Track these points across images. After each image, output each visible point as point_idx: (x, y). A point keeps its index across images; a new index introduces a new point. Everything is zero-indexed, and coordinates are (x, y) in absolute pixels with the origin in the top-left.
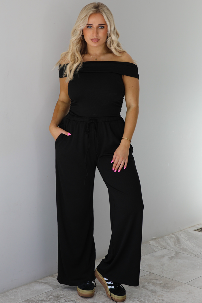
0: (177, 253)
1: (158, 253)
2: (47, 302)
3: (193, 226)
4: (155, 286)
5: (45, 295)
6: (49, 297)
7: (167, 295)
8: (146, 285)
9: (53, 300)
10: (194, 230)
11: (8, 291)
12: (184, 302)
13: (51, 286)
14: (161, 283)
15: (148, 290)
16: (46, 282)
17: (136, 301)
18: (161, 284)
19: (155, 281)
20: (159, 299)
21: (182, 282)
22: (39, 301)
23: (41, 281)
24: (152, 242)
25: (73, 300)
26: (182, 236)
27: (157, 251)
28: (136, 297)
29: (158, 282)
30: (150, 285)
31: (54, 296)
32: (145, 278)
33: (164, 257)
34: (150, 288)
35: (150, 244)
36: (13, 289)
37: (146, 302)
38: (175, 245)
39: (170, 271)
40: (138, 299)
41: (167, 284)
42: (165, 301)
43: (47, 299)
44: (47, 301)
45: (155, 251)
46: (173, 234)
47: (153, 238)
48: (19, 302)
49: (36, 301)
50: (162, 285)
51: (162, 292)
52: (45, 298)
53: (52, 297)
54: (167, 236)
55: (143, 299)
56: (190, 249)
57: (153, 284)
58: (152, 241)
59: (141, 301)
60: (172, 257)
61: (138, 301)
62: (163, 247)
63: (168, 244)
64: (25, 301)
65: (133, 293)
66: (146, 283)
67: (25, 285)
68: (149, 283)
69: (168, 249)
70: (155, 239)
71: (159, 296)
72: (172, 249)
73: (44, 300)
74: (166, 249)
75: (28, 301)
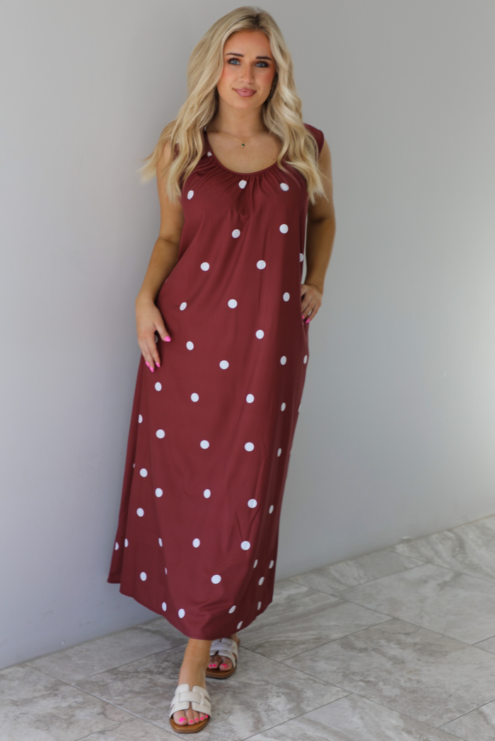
0: (458, 575)
1: (415, 574)
2: (158, 676)
4: (401, 648)
5: (154, 660)
6: (162, 665)
7: (429, 671)
8: (382, 646)
11: (72, 647)
12: (466, 687)
13: (167, 638)
14: (415, 641)
15: (385, 656)
16: (158, 631)
17: (357, 681)
18: (415, 644)
19: (403, 637)
20: (410, 680)
21: (463, 641)
22: (138, 672)
23: (146, 627)
24: (401, 549)
26: (471, 537)
27: (411, 568)
28: (357, 673)
29: (410, 640)
30: (392, 645)
31: (174, 663)
32: (380, 630)
33: (426, 582)
34: (392, 653)
35: (397, 551)
36: (83, 643)
37: (381, 684)
38: (453, 557)
39: (438, 616)
40: (361, 678)
41: (431, 644)
42: (424, 684)
43: (157, 669)
44: (156, 673)
45: (406, 569)
46: (450, 530)
47: (405, 538)
48: (95, 673)
49: (133, 673)
50: (419, 647)
51: (418, 662)
52: (153, 667)
54: (435, 536)
55: (375, 677)
56: (487, 567)
57: (399, 643)
58: (401, 545)
59: (368, 682)
60: (446, 583)
61: (361, 681)
62: (425, 560)
63: (437, 553)
64: (109, 671)
65: (352, 663)
66: (383, 642)
67: (110, 634)
68: (389, 641)
69: (437, 565)
70: (408, 541)
71: (411, 672)
72: (445, 566)
73: (150, 672)
74: (432, 563)
75: (113, 671)
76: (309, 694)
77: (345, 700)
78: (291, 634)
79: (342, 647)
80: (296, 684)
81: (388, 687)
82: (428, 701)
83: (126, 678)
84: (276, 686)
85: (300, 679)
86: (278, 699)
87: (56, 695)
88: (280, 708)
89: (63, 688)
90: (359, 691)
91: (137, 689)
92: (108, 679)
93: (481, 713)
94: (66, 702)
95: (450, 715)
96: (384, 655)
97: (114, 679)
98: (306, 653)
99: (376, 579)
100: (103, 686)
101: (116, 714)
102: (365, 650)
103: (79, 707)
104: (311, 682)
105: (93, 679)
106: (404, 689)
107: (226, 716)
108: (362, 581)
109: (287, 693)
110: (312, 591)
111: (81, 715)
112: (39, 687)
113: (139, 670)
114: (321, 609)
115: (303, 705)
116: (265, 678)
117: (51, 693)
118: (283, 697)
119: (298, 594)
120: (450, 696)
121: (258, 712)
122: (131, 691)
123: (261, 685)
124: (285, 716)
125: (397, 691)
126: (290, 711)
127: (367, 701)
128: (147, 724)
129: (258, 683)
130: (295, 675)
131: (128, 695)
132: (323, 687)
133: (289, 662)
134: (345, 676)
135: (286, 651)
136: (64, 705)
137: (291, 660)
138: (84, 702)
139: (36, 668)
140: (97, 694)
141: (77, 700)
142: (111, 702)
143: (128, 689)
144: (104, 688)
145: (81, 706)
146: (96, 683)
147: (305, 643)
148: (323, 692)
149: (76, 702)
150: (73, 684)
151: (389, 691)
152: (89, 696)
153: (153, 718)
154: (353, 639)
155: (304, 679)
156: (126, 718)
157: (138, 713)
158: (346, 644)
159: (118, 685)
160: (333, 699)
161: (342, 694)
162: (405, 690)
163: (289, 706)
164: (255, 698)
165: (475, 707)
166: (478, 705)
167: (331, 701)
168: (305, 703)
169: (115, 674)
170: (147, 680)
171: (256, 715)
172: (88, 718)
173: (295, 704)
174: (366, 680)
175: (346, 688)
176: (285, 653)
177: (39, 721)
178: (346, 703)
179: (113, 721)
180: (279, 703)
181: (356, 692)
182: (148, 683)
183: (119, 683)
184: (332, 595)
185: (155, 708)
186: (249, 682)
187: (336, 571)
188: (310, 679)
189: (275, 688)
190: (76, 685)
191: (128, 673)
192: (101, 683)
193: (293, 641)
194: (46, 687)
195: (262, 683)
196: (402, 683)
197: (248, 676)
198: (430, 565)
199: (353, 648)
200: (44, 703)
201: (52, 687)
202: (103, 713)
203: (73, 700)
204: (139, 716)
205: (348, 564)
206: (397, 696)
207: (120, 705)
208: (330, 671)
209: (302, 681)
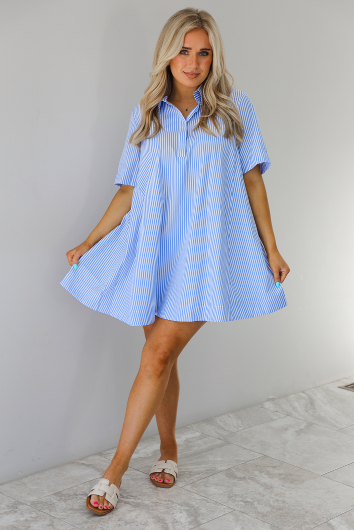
0: (310, 425)
1: (278, 423)
3: (338, 380)
4: (270, 478)
5: (89, 486)
7: (291, 494)
8: (256, 476)
10: (339, 387)
11: (26, 476)
12: (318, 506)
13: (98, 470)
14: (280, 473)
15: (259, 483)
16: (90, 464)
17: (239, 501)
18: (280, 474)
19: (271, 470)
20: (277, 500)
21: (315, 472)
22: (77, 495)
23: (81, 462)
24: (268, 405)
25: (134, 495)
26: (319, 397)
27: (275, 420)
28: (238, 495)
29: (276, 471)
30: (263, 475)
32: (254, 464)
33: (287, 429)
34: (263, 481)
35: (265, 407)
36: (35, 473)
37: (256, 503)
38: (306, 411)
39: (296, 454)
40: (241, 499)
41: (291, 475)
42: (287, 503)
45: (272, 420)
46: (303, 392)
47: (271, 397)
48: (45, 495)
49: (73, 495)
50: (283, 476)
51: (283, 488)
54: (292, 396)
55: (251, 499)
56: (331, 419)
57: (268, 473)
58: (268, 402)
59: (247, 502)
60: (301, 430)
61: (241, 501)
62: (286, 413)
63: (294, 408)
64: (55, 494)
65: (234, 488)
66: (257, 473)
67: (55, 467)
68: (261, 472)
69: (295, 417)
70: (273, 399)
71: (278, 494)
72: (300, 418)
74: (291, 416)
75: (58, 494)
76: (203, 510)
77: (230, 515)
78: (189, 467)
79: (227, 476)
80: (194, 503)
81: (261, 505)
82: (290, 516)
83: (68, 499)
84: (179, 505)
85: (197, 500)
86: (181, 514)
87: (16, 512)
88: (182, 520)
89: (21, 507)
90: (241, 508)
91: (76, 507)
92: (54, 500)
93: (329, 525)
94: (23, 517)
95: (307, 526)
96: (257, 482)
97: (59, 500)
98: (201, 481)
99: (250, 427)
100: (51, 505)
101: (61, 525)
102: (244, 478)
103: (33, 521)
104: (205, 502)
105: (43, 500)
107: (142, 527)
108: (240, 429)
109: (187, 510)
110: (203, 436)
111: (34, 526)
112: (3, 506)
113: (77, 493)
114: (211, 449)
115: (200, 519)
116: (171, 499)
117: (12, 511)
118: (184, 513)
119: (194, 437)
120: (307, 512)
121: (166, 524)
122: (72, 509)
123: (168, 504)
124: (186, 527)
125: (267, 509)
126: (190, 523)
127: (246, 515)
129: (166, 503)
130: (193, 497)
131: (70, 512)
132: (213, 505)
133: (188, 487)
134: (230, 497)
135: (186, 479)
136: (22, 519)
137: (190, 486)
138: (37, 517)
140: (46, 511)
141: (32, 515)
142: (57, 516)
143: (69, 507)
144: (51, 506)
145: (35, 520)
146: (46, 503)
147: (199, 474)
148: (213, 509)
149: (31, 517)
150: (28, 504)
152: (41, 512)
154: (234, 470)
155: (200, 500)
156: (69, 528)
158: (230, 474)
159: (62, 505)
160: (221, 515)
161: (228, 511)
162: (273, 508)
163: (189, 520)
164: (164, 513)
165: (325, 520)
166: (327, 519)
167: (219, 516)
168: (201, 517)
169: (60, 496)
170: (83, 501)
171: (165, 526)
172: (40, 529)
173: (193, 518)
174: (245, 501)
175: (231, 507)
176: (185, 481)
178: (231, 517)
180: (182, 517)
181: (238, 509)
183: (63, 503)
184: (218, 438)
185: (90, 521)
186: (159, 502)
187: (221, 421)
188: (203, 500)
189: (178, 506)
190: (31, 504)
191: (69, 496)
192: (49, 503)
193: (191, 472)
194: (8, 506)
195: (169, 502)
196: (271, 503)
197: (158, 497)
198: (289, 417)
199: (235, 477)
200: (7, 517)
201: (13, 506)
202: (51, 525)
203: (29, 516)
204: (79, 526)
205: (229, 416)
206: (268, 512)
207: (64, 519)
208: (219, 494)
209: (198, 501)
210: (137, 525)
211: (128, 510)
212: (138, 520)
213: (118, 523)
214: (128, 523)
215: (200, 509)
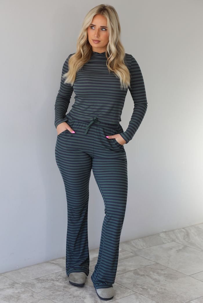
0: (185, 247)
1: (167, 245)
4: (159, 276)
5: (55, 275)
6: (58, 277)
7: (170, 285)
8: (151, 274)
9: (61, 280)
11: (21, 269)
12: (185, 292)
13: (61, 267)
14: (165, 273)
15: (152, 278)
16: (57, 264)
17: (139, 288)
19: (160, 271)
20: (162, 288)
21: (186, 274)
22: (48, 280)
23: (52, 262)
24: (162, 235)
26: (192, 231)
27: (165, 243)
28: (139, 284)
29: (163, 272)
30: (155, 274)
31: (63, 277)
32: (150, 267)
33: (171, 249)
34: (155, 277)
35: (160, 236)
36: (26, 267)
37: (149, 289)
38: (184, 239)
39: (175, 263)
40: (141, 287)
41: (171, 275)
42: (167, 290)
43: (56, 279)
44: (55, 281)
45: (164, 243)
46: (183, 228)
47: (164, 230)
48: (30, 279)
49: (46, 280)
50: (166, 275)
51: (165, 281)
52: (54, 278)
53: (61, 277)
54: (177, 230)
55: (146, 287)
56: (198, 244)
57: (158, 273)
58: (162, 233)
59: (144, 288)
60: (180, 250)
61: (141, 288)
62: (172, 240)
63: (177, 237)
64: (36, 279)
65: (138, 280)
66: (151, 272)
67: (37, 264)
68: (154, 272)
69: (177, 243)
70: (165, 232)
71: (162, 285)
72: (180, 243)
73: (53, 280)
74: (175, 242)
75: (38, 279)
76: (119, 292)
77: (134, 295)
79: (134, 274)
81: (152, 291)
82: (168, 298)
83: (43, 282)
87: (13, 288)
89: (16, 285)
90: (140, 292)
91: (47, 287)
92: (35, 282)
94: (17, 290)
97: (38, 282)
99: (150, 247)
100: (33, 285)
101: (38, 296)
102: (142, 275)
103: (22, 293)
104: (120, 287)
105: (29, 282)
106: (158, 292)
107: (83, 299)
108: (144, 247)
111: (23, 296)
112: (6, 284)
114: (126, 258)
117: (11, 287)
120: (178, 296)
122: (44, 288)
125: (155, 293)
127: (143, 296)
128: (50, 301)
131: (43, 289)
132: (124, 289)
134: (134, 285)
136: (16, 292)
138: (25, 291)
139: (5, 277)
140: (30, 288)
141: (22, 290)
142: (36, 291)
143: (43, 286)
144: (33, 286)
145: (23, 292)
146: (30, 283)
148: (124, 292)
149: (21, 291)
150: (21, 283)
151: (152, 293)
152: (27, 289)
153: (53, 299)
154: (139, 271)
156: (42, 298)
157: (47, 296)
158: (136, 272)
159: (39, 285)
160: (129, 295)
161: (132, 293)
165: (188, 301)
167: (127, 295)
168: (117, 295)
170: (51, 283)
171: (96, 300)
172: (26, 297)
175: (134, 291)
177: (6, 298)
178: (134, 297)
179: (36, 299)
181: (138, 292)
182: (52, 284)
184: (131, 252)
185: (54, 295)
187: (134, 243)
190: (22, 284)
191: (44, 280)
194: (9, 284)
196: (158, 290)
198: (174, 242)
199: (138, 274)
200: (8, 290)
201: (12, 284)
202: (32, 296)
203: (20, 290)
204: (47, 297)
205: (139, 240)
206: (155, 295)
207: (40, 293)
208: (128, 283)
209: (116, 287)
210: (80, 298)
211: (76, 290)
212: (81, 295)
213: (69, 296)
214: (75, 297)
215: (117, 291)
